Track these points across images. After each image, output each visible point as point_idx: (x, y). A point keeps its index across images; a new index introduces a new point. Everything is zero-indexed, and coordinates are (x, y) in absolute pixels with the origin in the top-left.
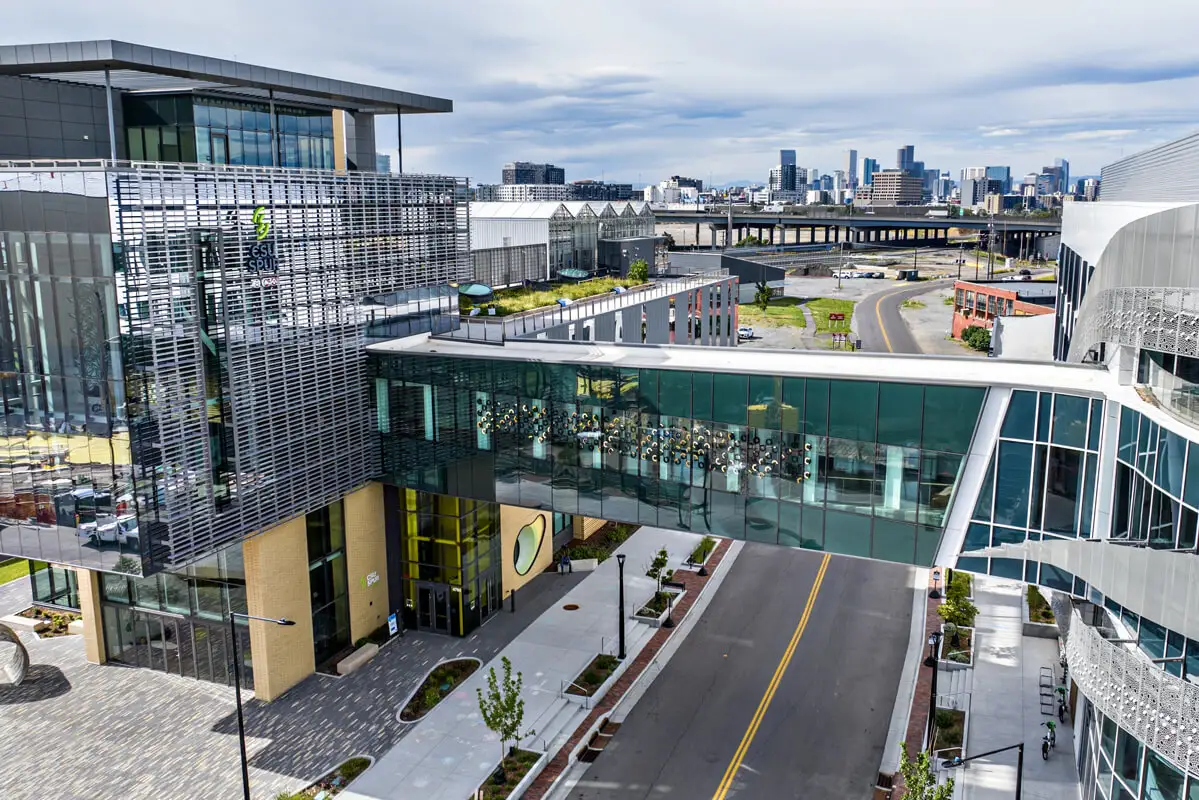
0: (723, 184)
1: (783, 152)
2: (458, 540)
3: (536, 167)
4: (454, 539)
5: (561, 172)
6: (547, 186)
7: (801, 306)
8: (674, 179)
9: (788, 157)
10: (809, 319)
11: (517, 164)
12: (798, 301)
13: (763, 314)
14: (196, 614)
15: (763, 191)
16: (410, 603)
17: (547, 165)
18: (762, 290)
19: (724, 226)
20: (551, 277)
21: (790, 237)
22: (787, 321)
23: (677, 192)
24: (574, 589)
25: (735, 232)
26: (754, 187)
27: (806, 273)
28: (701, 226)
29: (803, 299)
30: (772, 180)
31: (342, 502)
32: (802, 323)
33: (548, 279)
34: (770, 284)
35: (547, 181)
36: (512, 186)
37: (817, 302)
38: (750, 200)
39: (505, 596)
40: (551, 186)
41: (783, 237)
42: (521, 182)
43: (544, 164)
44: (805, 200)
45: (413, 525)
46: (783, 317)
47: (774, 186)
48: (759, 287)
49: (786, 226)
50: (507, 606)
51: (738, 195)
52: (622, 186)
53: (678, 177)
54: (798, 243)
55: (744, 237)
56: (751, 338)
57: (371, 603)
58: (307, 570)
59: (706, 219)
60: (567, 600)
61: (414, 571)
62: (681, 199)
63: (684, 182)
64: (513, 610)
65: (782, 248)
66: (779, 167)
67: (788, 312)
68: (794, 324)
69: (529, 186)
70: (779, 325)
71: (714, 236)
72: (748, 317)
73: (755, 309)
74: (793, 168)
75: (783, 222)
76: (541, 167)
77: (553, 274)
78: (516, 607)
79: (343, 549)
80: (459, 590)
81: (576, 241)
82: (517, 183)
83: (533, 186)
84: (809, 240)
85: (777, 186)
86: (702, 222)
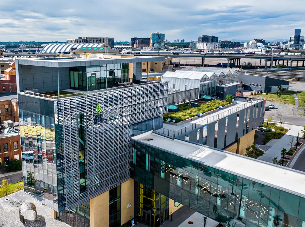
0: (273, 40)
1: (296, 30)
2: (155, 200)
3: (209, 36)
4: (154, 199)
5: (217, 38)
6: (212, 43)
7: (295, 95)
8: (255, 40)
9: (298, 31)
10: (297, 101)
11: (203, 36)
12: (293, 93)
13: (279, 98)
14: (78, 212)
15: (287, 44)
16: (139, 215)
17: (213, 36)
18: (280, 89)
19: (270, 60)
20: (199, 98)
21: (294, 64)
22: (288, 101)
23: (256, 45)
24: (193, 215)
25: (274, 62)
26: (284, 41)
27: (299, 80)
28: (262, 60)
29: (296, 92)
30: (290, 41)
31: (121, 185)
32: (294, 102)
33: (199, 99)
34: (283, 87)
35: (212, 42)
36: (200, 43)
37: (301, 93)
38: (282, 47)
39: (170, 214)
40: (213, 43)
41: (292, 64)
42: (204, 42)
43: (212, 36)
44: (303, 47)
45: (142, 191)
46: (286, 100)
47: (291, 42)
48: (279, 87)
49: (293, 61)
50: (170, 218)
51: (277, 45)
52: (237, 42)
53: (256, 39)
54: (297, 67)
55: (277, 64)
56: (274, 108)
57: (128, 213)
58: (108, 204)
59: (264, 58)
60: (189, 219)
61: (141, 206)
62: (257, 47)
63: (258, 41)
64: (172, 221)
65: (291, 69)
66: (293, 36)
67: (289, 97)
68: (290, 103)
69: (206, 43)
70: (285, 103)
71: (266, 63)
72: (274, 99)
73: (276, 96)
74: (299, 36)
75: (292, 59)
76: (211, 36)
77: (200, 97)
78: (173, 219)
79: (120, 197)
80: (154, 215)
81: (210, 85)
82: (203, 42)
83: (207, 43)
84: (302, 66)
85: (292, 43)
86: (262, 59)
